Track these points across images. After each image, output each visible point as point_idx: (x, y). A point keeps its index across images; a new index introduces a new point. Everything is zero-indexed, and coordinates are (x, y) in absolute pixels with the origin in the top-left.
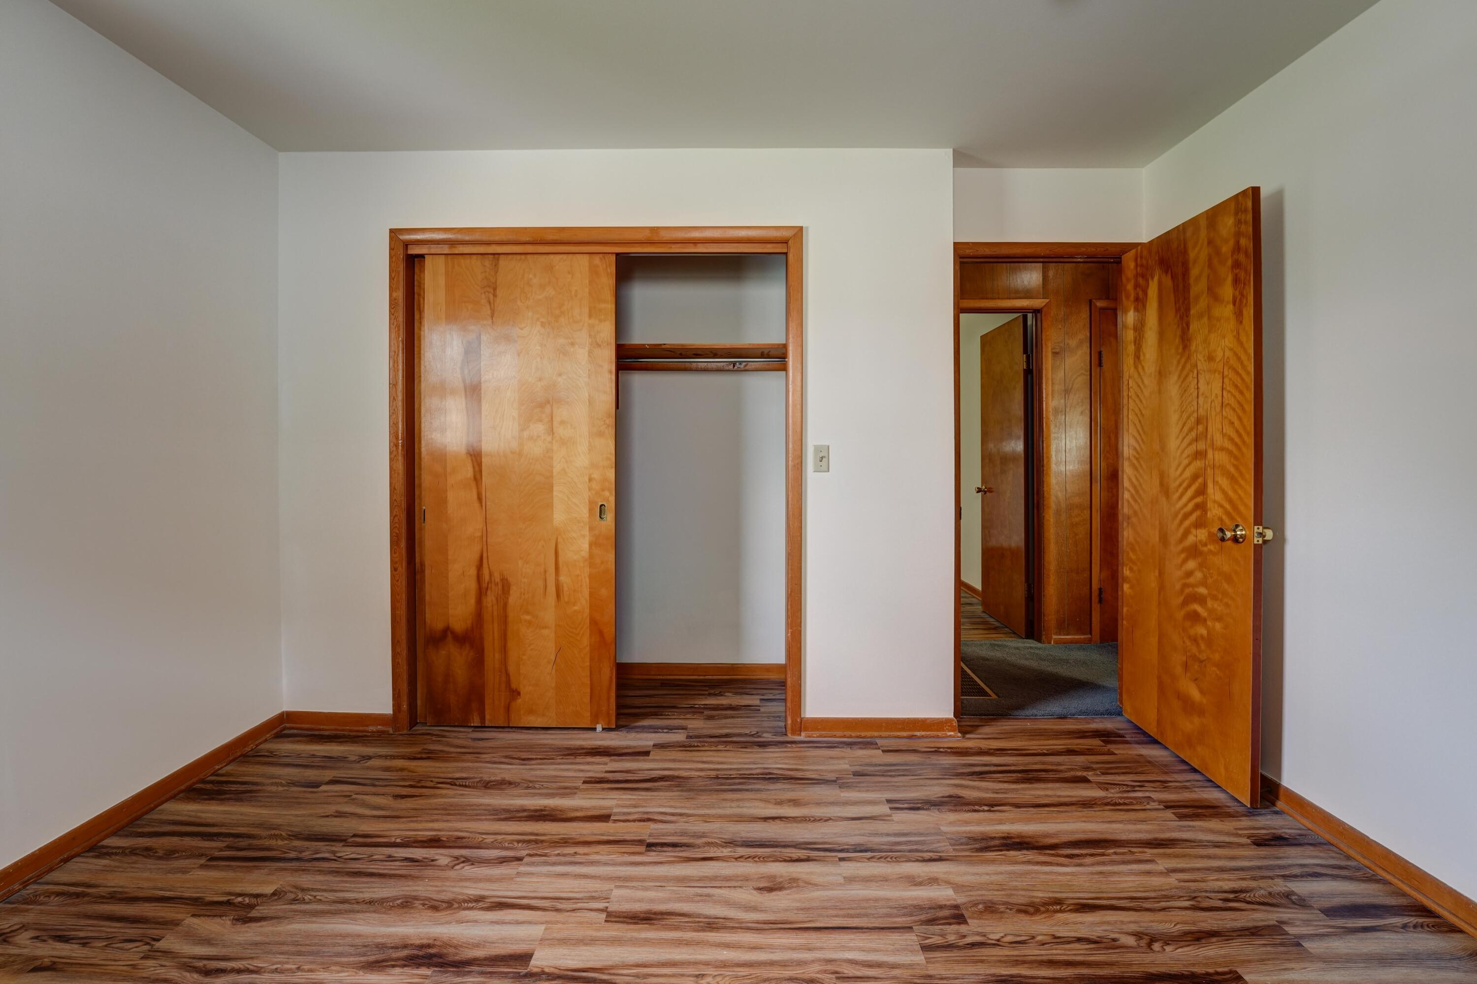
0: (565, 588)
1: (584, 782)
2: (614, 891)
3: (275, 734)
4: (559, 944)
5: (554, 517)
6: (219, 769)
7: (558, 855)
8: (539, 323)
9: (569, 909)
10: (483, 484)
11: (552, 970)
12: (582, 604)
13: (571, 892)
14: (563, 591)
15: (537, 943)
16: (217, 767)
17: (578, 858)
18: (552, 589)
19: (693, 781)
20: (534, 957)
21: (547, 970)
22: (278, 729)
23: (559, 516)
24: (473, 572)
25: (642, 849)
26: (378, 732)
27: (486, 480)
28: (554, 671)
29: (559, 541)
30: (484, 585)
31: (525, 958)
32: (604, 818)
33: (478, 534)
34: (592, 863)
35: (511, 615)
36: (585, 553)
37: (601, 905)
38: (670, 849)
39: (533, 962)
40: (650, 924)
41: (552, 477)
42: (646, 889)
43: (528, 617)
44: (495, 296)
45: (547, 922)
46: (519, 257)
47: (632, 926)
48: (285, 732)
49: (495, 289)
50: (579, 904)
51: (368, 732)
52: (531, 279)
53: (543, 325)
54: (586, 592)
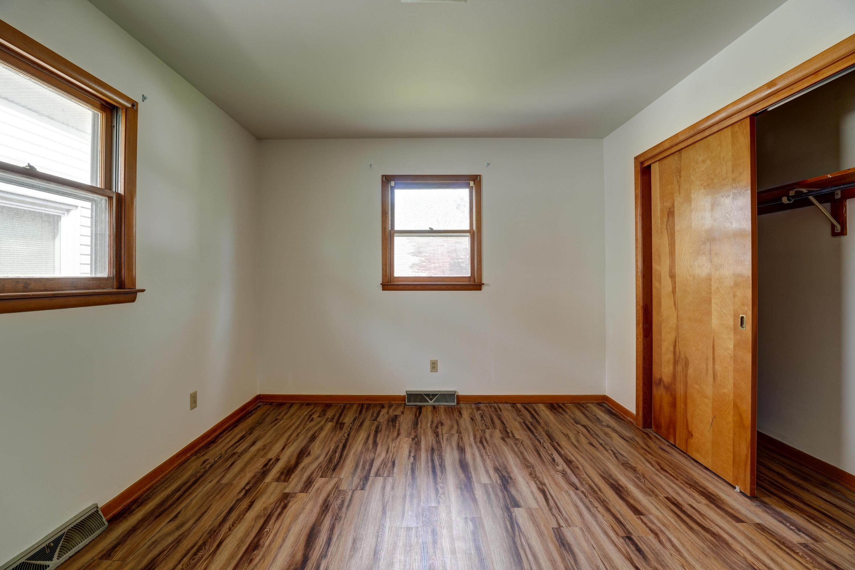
0: (718, 374)
1: (667, 498)
2: (577, 528)
3: (598, 402)
4: (529, 514)
5: (712, 322)
6: (566, 403)
7: (590, 502)
8: (702, 187)
9: (553, 513)
10: (677, 295)
11: (514, 516)
12: (728, 389)
13: (566, 512)
14: (717, 376)
15: (527, 507)
16: (565, 402)
17: (593, 510)
18: (710, 371)
19: (732, 553)
20: (519, 508)
21: (513, 514)
22: (601, 401)
23: (715, 322)
24: (672, 349)
25: (622, 534)
26: (630, 421)
27: (678, 294)
28: (711, 430)
29: (715, 339)
30: (677, 359)
31: (517, 505)
32: (637, 512)
33: (674, 326)
34: (593, 515)
35: (689, 382)
36: (731, 352)
37: (562, 523)
38: (634, 548)
39: (516, 509)
40: (560, 546)
41: (711, 293)
42: (587, 541)
43: (697, 387)
44: (680, 177)
45: (541, 508)
46: (691, 147)
47: (554, 539)
48: (604, 404)
49: (680, 173)
50: (559, 516)
51: (627, 419)
52: (698, 159)
53: (705, 188)
54: (731, 381)
